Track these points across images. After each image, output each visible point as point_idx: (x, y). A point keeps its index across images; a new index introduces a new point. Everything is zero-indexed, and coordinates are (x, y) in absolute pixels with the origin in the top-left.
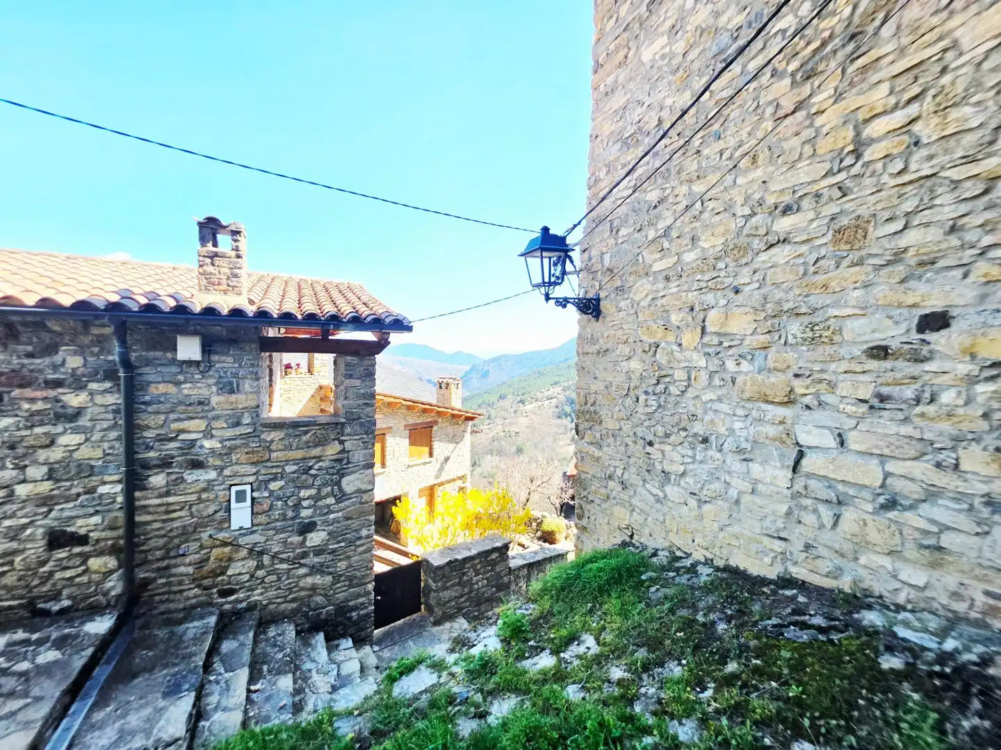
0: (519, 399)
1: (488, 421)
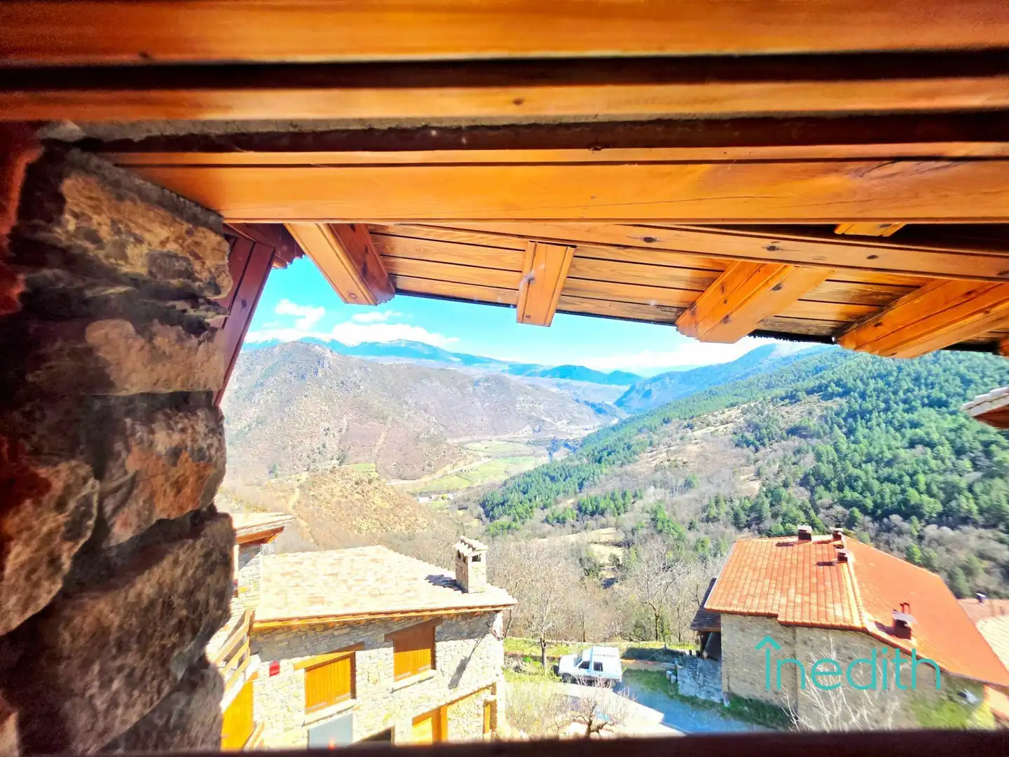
0: (685, 423)
1: (649, 449)
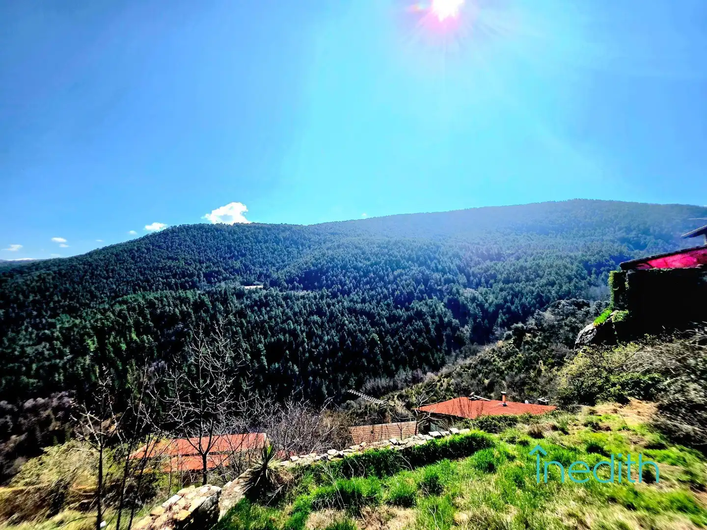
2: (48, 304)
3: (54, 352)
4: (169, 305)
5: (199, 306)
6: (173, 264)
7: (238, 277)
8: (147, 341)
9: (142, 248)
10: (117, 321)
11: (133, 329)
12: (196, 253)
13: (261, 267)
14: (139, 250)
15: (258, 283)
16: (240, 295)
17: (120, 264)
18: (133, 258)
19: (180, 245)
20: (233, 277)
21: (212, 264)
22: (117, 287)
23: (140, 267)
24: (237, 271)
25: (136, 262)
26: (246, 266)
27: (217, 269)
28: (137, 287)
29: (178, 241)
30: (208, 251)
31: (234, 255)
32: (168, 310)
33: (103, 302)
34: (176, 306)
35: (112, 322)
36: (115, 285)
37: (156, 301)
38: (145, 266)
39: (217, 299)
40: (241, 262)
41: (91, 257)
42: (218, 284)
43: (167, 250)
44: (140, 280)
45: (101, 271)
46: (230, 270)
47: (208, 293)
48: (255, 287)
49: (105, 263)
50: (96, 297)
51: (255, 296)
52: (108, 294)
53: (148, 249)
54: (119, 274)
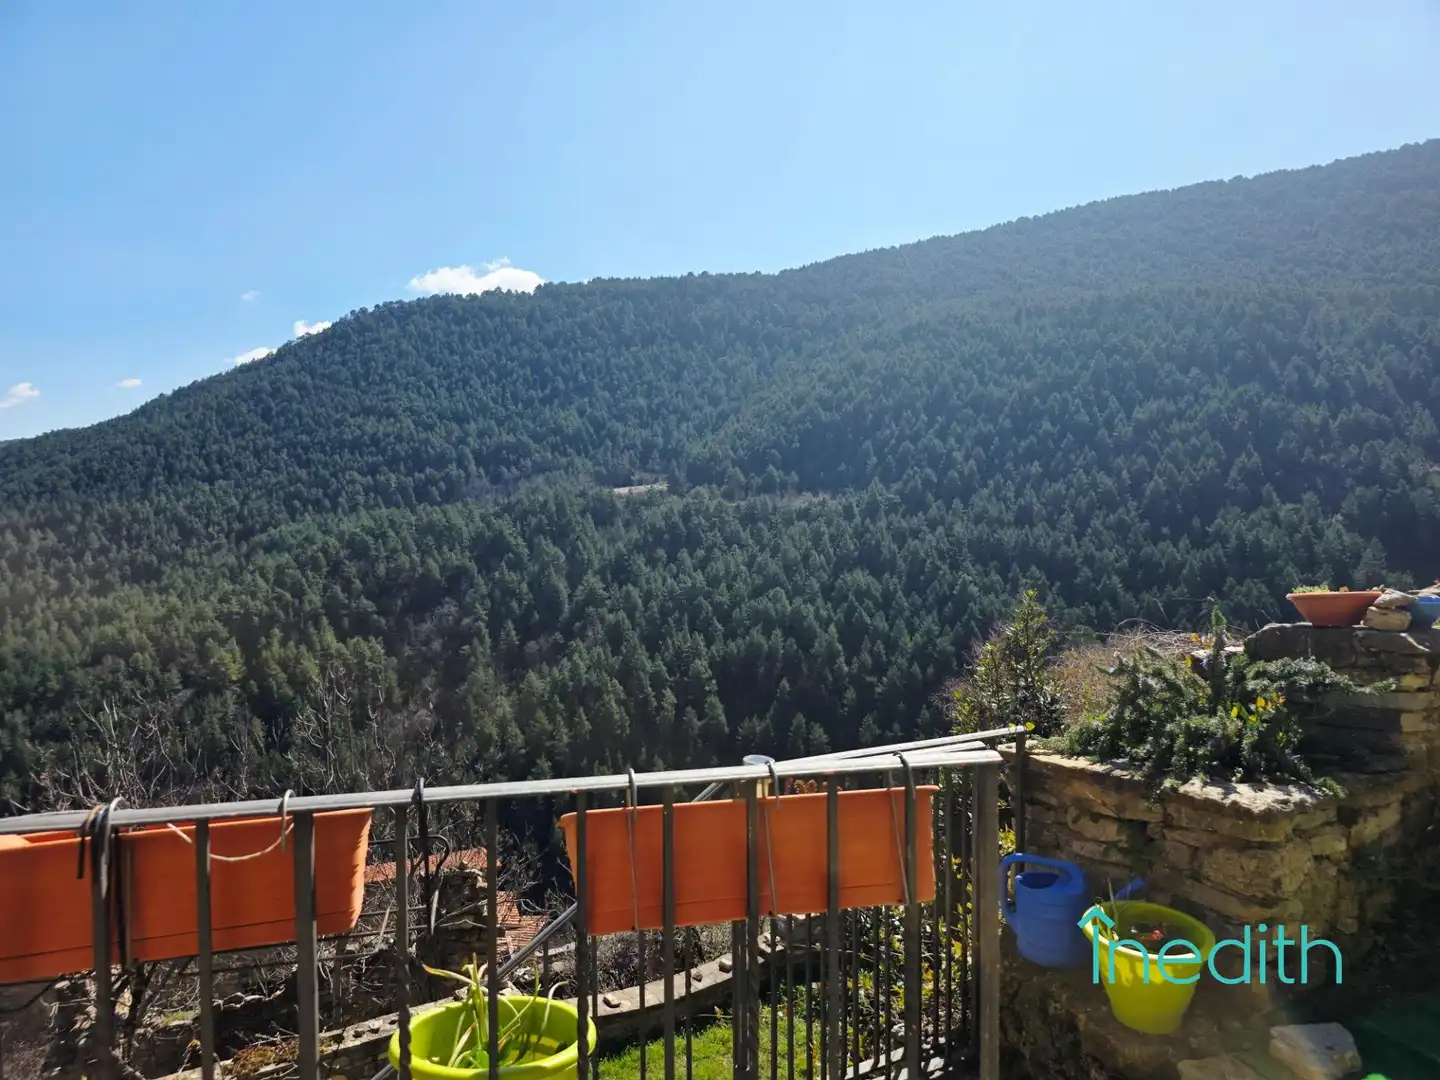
2: (78, 557)
3: (143, 682)
4: (407, 551)
5: (489, 551)
6: (381, 428)
7: (578, 461)
8: (368, 654)
9: (284, 384)
10: (279, 599)
11: (325, 621)
12: (443, 392)
13: (644, 425)
14: (275, 392)
15: (647, 476)
16: (603, 515)
17: (235, 436)
18: (266, 416)
19: (390, 367)
20: (564, 460)
21: (493, 423)
22: (243, 503)
23: (292, 445)
24: (576, 442)
25: (276, 430)
26: (599, 426)
27: (511, 439)
28: (297, 503)
29: (381, 357)
30: (476, 382)
31: (555, 393)
32: (408, 566)
33: (218, 547)
34: (424, 552)
35: (267, 604)
36: (236, 495)
37: (370, 540)
38: (305, 438)
39: (539, 529)
40: (582, 413)
41: (150, 419)
42: (524, 485)
43: (356, 385)
44: (299, 480)
45: (189, 457)
46: (552, 439)
47: (508, 509)
48: (642, 489)
49: (196, 437)
50: (193, 532)
51: (654, 516)
52: (225, 523)
53: (301, 387)
54: (238, 465)
